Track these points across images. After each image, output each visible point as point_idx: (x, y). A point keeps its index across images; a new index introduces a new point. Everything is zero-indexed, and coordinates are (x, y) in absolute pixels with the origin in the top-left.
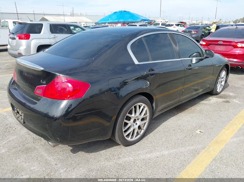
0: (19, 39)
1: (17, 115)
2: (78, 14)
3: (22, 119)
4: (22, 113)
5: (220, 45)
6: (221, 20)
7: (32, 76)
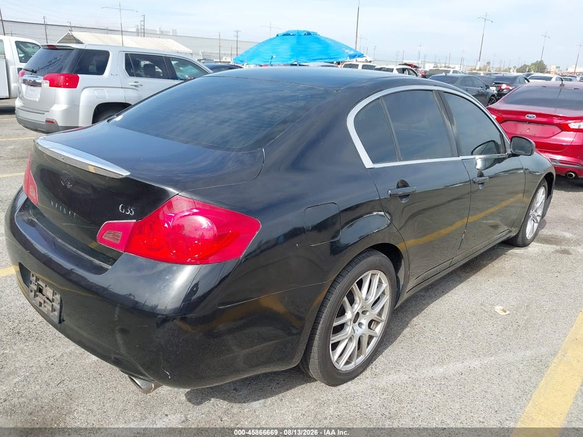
0: (50, 86)
1: (36, 296)
2: (156, 31)
3: (53, 310)
4: (54, 294)
5: (530, 122)
6: (489, 63)
7: (89, 191)
